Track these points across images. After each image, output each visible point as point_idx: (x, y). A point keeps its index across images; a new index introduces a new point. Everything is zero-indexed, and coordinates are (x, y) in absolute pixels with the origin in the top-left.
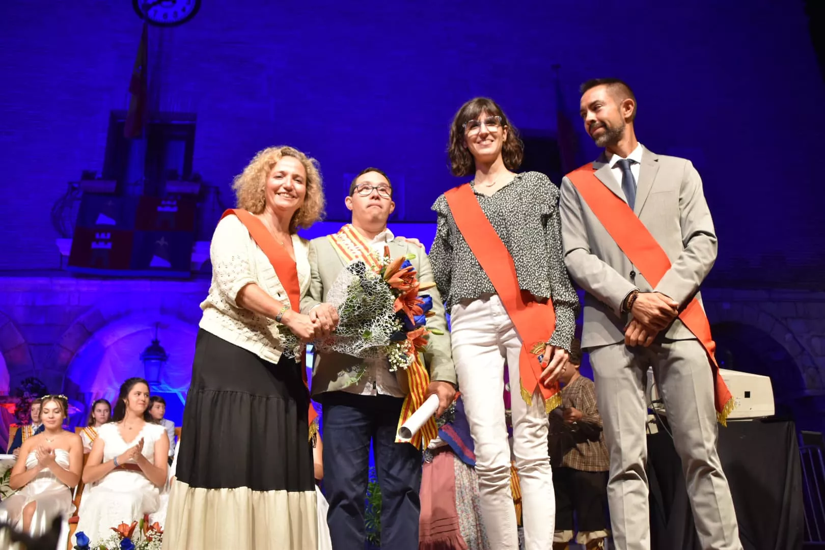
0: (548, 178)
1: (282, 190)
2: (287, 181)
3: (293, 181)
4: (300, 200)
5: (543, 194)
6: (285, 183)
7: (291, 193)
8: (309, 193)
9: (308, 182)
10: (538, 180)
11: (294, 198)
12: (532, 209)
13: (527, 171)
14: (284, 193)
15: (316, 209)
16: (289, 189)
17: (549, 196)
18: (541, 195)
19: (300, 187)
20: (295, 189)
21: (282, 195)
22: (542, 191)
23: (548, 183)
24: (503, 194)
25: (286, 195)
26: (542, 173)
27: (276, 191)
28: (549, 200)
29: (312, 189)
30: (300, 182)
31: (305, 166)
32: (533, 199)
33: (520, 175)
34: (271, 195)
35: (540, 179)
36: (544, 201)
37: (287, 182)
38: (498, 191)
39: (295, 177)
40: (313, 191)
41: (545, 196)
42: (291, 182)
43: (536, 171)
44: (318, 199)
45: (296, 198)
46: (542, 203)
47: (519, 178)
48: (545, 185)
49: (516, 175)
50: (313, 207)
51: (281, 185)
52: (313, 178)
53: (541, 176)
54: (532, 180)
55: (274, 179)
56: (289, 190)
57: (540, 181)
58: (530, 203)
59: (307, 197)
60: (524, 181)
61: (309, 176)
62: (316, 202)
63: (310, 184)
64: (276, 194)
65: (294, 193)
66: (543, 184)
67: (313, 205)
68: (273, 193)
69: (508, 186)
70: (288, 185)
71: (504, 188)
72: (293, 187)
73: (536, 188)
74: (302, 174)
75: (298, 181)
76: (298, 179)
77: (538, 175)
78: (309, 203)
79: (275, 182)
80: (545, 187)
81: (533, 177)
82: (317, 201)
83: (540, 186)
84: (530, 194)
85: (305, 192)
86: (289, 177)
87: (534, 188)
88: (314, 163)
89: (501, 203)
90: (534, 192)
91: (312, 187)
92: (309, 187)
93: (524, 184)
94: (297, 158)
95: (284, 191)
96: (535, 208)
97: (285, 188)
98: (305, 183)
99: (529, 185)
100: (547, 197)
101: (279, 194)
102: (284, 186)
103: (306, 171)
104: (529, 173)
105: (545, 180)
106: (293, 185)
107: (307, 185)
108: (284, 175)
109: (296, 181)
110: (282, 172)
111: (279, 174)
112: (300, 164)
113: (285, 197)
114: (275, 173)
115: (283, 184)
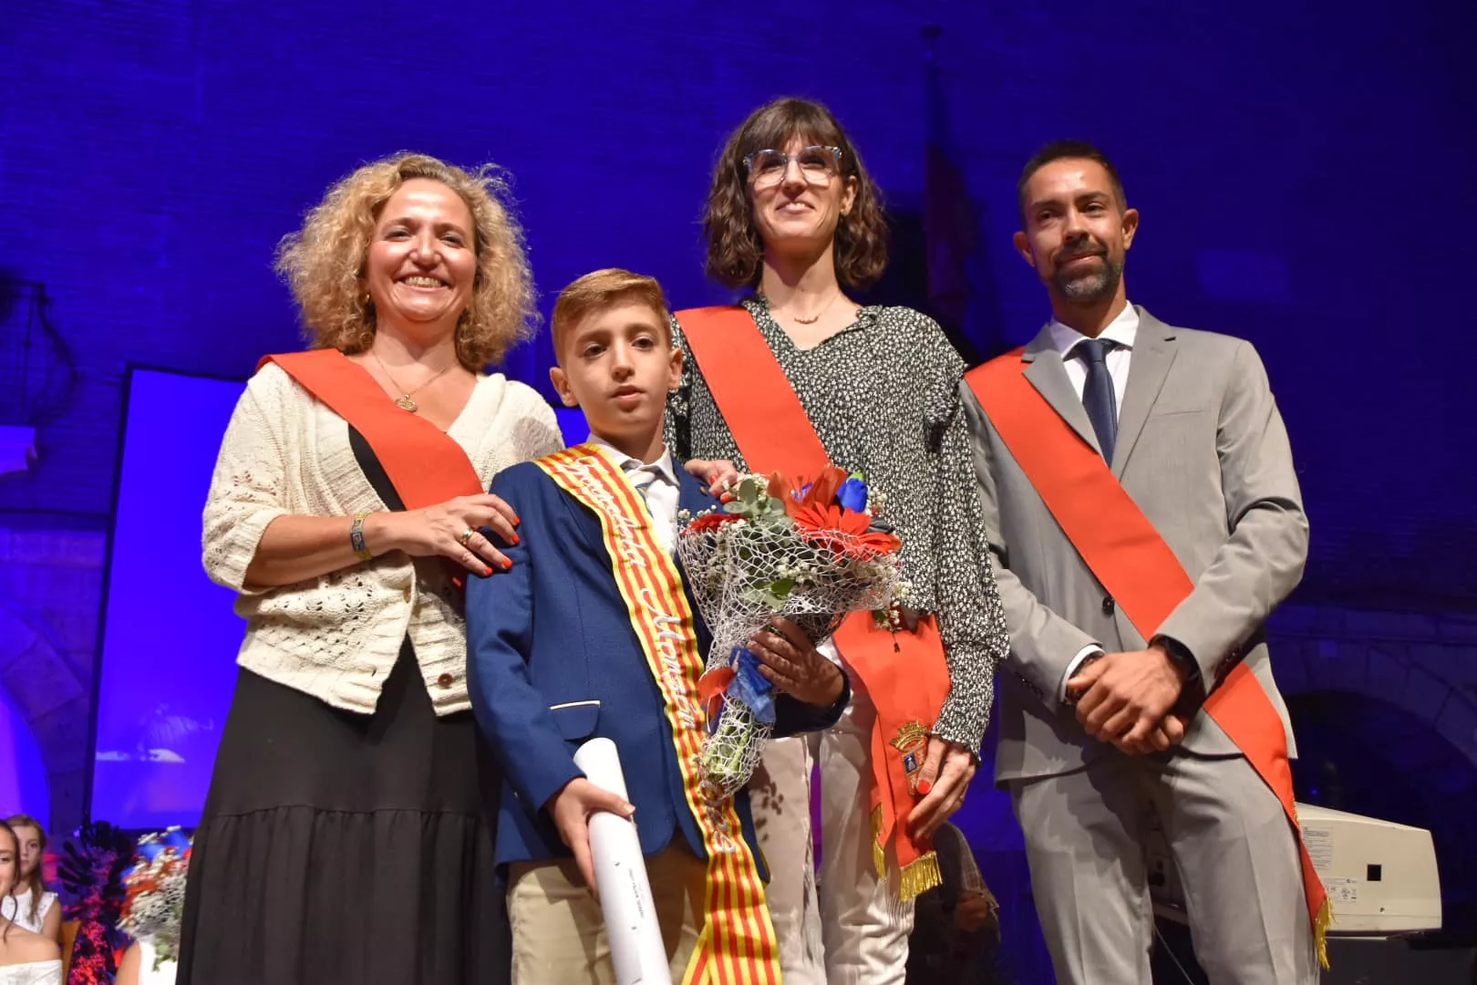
1: (409, 267)
2: (420, 243)
3: (437, 240)
4: (461, 290)
5: (930, 365)
6: (415, 250)
7: (432, 272)
8: (487, 270)
9: (480, 240)
10: (916, 331)
11: (445, 288)
12: (907, 401)
14: (416, 274)
16: (425, 263)
17: (943, 373)
18: (926, 369)
19: (456, 256)
20: (444, 260)
21: (411, 280)
22: (927, 358)
24: (838, 352)
25: (421, 280)
27: (395, 273)
29: (494, 259)
30: (456, 243)
32: (908, 375)
35: (922, 329)
36: (931, 383)
37: (424, 245)
38: (825, 342)
39: (441, 231)
40: (495, 265)
41: (934, 370)
42: (431, 245)
45: (451, 287)
47: (873, 318)
48: (933, 343)
50: (496, 305)
51: (407, 256)
52: (493, 232)
54: (904, 331)
55: (386, 242)
56: (426, 268)
57: (921, 335)
58: (903, 385)
60: (884, 328)
61: (482, 227)
63: (485, 246)
64: (395, 281)
65: (443, 272)
66: (929, 343)
67: (497, 300)
68: (388, 279)
70: (426, 252)
72: (437, 258)
73: (914, 351)
74: (460, 223)
75: (451, 240)
76: (452, 234)
78: (485, 296)
79: (397, 249)
80: (933, 349)
81: (904, 323)
83: (923, 346)
84: (901, 363)
85: (474, 267)
86: (426, 233)
87: (910, 350)
88: (488, 187)
90: (911, 359)
91: (491, 255)
92: (482, 253)
93: (886, 337)
94: (444, 181)
95: (415, 269)
97: (416, 263)
98: (470, 243)
99: (897, 340)
100: (939, 373)
101: (402, 280)
102: (414, 255)
103: (472, 212)
105: (934, 333)
106: (441, 254)
107: (478, 250)
108: (411, 227)
109: (447, 242)
110: (406, 222)
111: (400, 228)
112: (453, 197)
113: (424, 286)
114: (388, 226)
115: (412, 251)
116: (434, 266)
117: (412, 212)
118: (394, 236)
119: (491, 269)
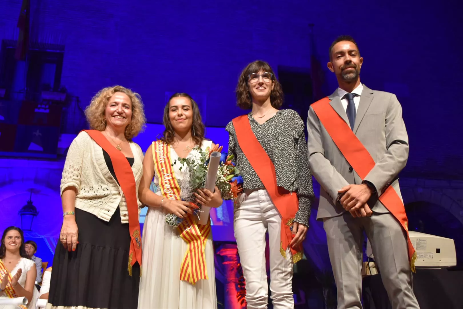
0: (298, 114)
1: (116, 114)
3: (123, 107)
4: (128, 120)
5: (295, 124)
6: (117, 110)
7: (121, 115)
9: (133, 107)
10: (292, 115)
11: (124, 119)
12: (288, 134)
13: (285, 109)
14: (117, 116)
15: (139, 124)
16: (120, 113)
17: (299, 125)
18: (294, 125)
19: (128, 111)
20: (124, 112)
21: (116, 117)
22: (294, 122)
23: (298, 117)
24: (269, 124)
25: (118, 117)
26: (294, 110)
27: (112, 115)
28: (299, 128)
29: (136, 112)
30: (128, 108)
31: (131, 97)
32: (288, 127)
33: (280, 111)
34: (109, 117)
35: (293, 114)
36: (295, 129)
37: (119, 108)
38: (267, 121)
39: (124, 105)
40: (136, 113)
41: (296, 125)
42: (121, 109)
43: (291, 109)
44: (140, 118)
45: (126, 118)
46: (294, 130)
47: (280, 113)
48: (296, 118)
49: (278, 111)
50: (136, 124)
51: (115, 111)
52: (136, 105)
53: (293, 112)
54: (288, 115)
55: (110, 107)
56: (120, 114)
57: (293, 116)
58: (287, 130)
59: (132, 117)
60: (283, 115)
61: (134, 104)
62: (138, 120)
64: (112, 117)
65: (124, 115)
66: (295, 118)
67: (137, 122)
68: (111, 116)
69: (272, 118)
70: (120, 110)
71: (270, 119)
72: (123, 112)
73: (290, 120)
74: (128, 103)
75: (126, 107)
76: (126, 106)
77: (292, 111)
78: (134, 121)
79: (112, 109)
80: (296, 119)
81: (289, 113)
82: (140, 119)
83: (293, 119)
84: (286, 124)
85: (131, 114)
86: (120, 105)
87: (289, 120)
88: (136, 95)
89: (268, 130)
90: (289, 123)
91: (136, 111)
92: (133, 111)
93: (283, 118)
94: (124, 93)
95: (117, 114)
96: (290, 133)
97: (118, 113)
98: (131, 108)
99: (286, 118)
100: (298, 126)
101: (114, 116)
102: (117, 111)
103: (131, 100)
104: (286, 110)
105: (296, 115)
106: (123, 111)
107: (133, 110)
108: (117, 104)
109: (125, 108)
110: (115, 103)
111: (114, 104)
112: (127, 97)
113: (118, 118)
114: (111, 103)
115: (116, 110)
116: (122, 113)
117: (117, 100)
118: (112, 106)
119: (136, 114)
